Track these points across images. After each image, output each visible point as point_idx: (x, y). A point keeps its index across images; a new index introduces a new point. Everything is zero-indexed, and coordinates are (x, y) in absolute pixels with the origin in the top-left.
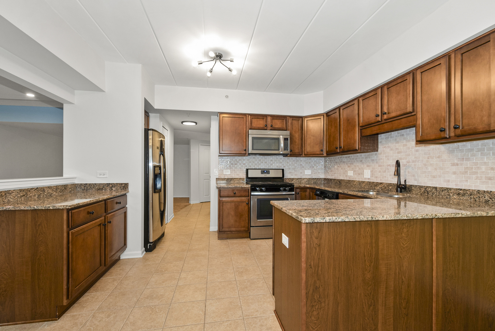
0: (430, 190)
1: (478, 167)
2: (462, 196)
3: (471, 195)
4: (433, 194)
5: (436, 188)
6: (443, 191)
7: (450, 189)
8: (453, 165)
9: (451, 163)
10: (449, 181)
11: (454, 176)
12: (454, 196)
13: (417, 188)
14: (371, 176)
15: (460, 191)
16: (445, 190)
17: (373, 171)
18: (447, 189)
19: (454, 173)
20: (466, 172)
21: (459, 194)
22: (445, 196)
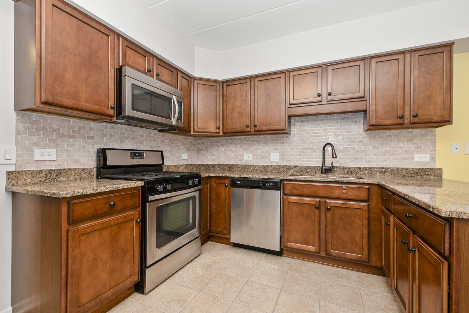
0: (354, 170)
1: (395, 150)
2: (384, 173)
3: (391, 172)
4: (357, 173)
5: (360, 168)
6: (366, 170)
7: (374, 168)
8: (374, 148)
9: (372, 147)
10: (370, 162)
11: (375, 157)
12: (377, 174)
13: (340, 169)
14: (280, 160)
15: (382, 170)
16: (369, 169)
17: (283, 154)
18: (371, 168)
19: (375, 155)
20: (385, 154)
21: (381, 172)
22: (369, 174)
